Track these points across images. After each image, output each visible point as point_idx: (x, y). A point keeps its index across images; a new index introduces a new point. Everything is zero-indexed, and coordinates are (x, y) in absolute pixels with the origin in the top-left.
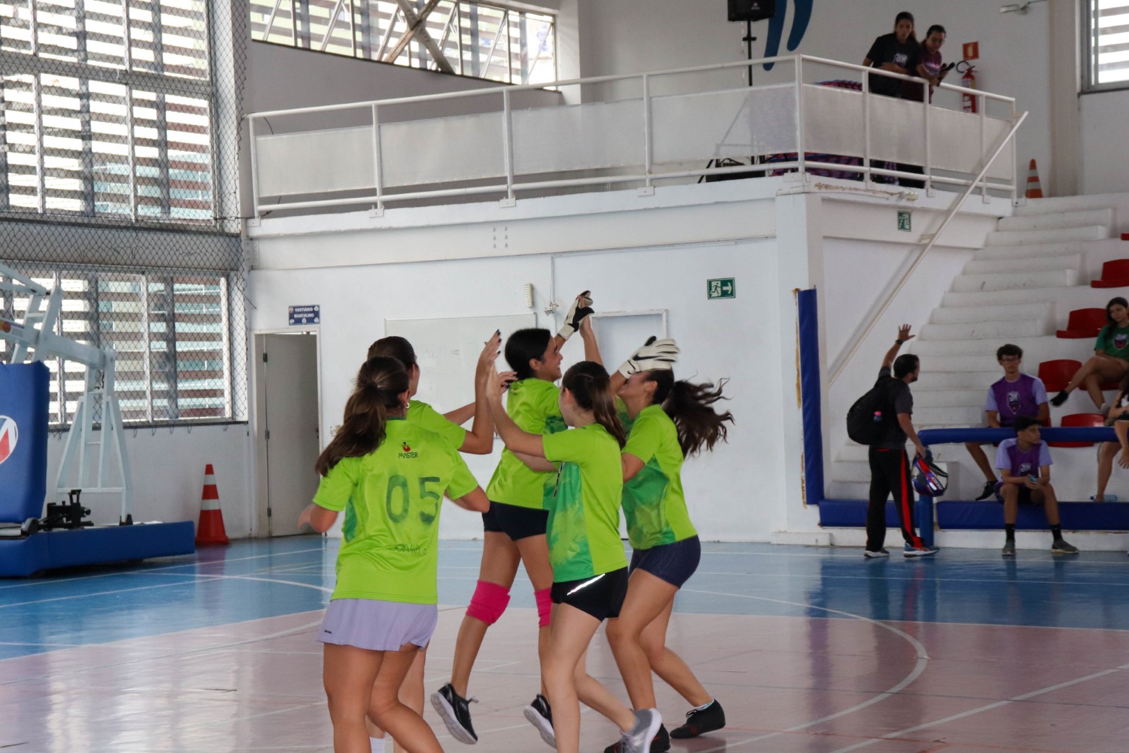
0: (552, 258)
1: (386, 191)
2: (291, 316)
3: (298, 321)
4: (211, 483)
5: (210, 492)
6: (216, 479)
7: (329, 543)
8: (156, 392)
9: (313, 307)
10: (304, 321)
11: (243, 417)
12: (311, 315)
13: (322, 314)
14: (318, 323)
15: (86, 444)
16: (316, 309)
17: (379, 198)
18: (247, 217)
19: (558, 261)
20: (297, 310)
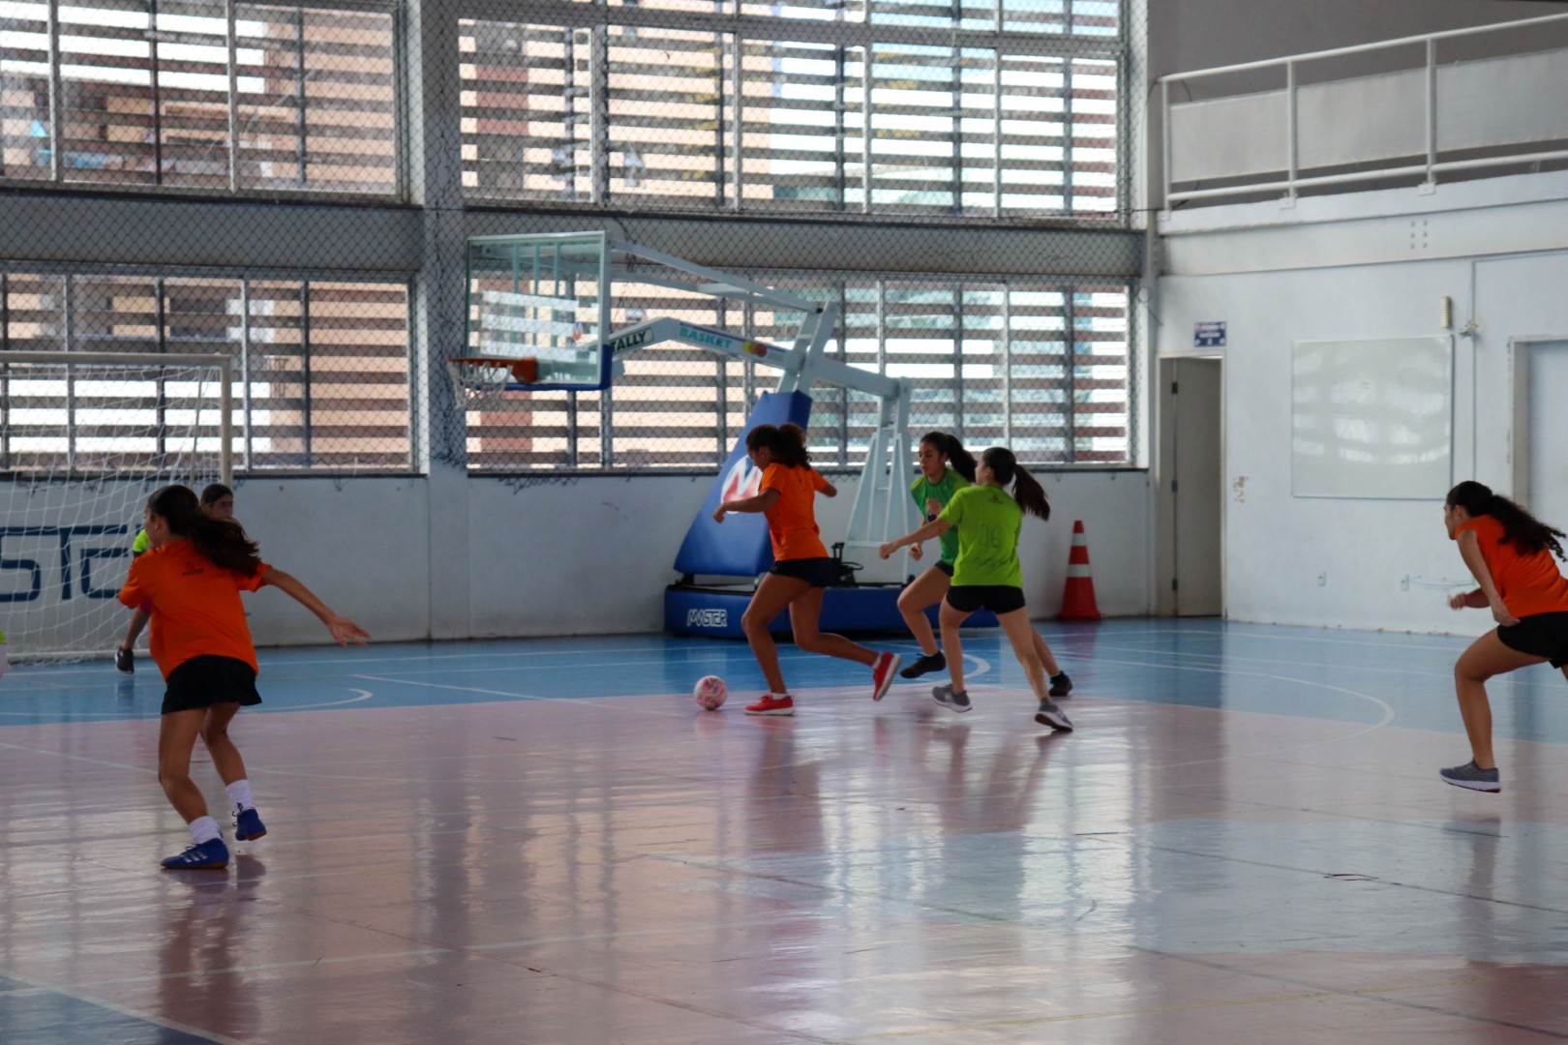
0: (1474, 265)
1: (1302, 174)
2: (1197, 337)
3: (1203, 342)
4: (1080, 543)
5: (1078, 555)
6: (1086, 539)
7: (1230, 626)
8: (1018, 429)
9: (1219, 324)
10: (1210, 342)
11: (1143, 462)
12: (1217, 335)
13: (1229, 334)
14: (1224, 345)
15: (876, 490)
16: (1222, 327)
17: (1292, 183)
18: (1155, 209)
19: (1480, 266)
20: (1204, 328)
